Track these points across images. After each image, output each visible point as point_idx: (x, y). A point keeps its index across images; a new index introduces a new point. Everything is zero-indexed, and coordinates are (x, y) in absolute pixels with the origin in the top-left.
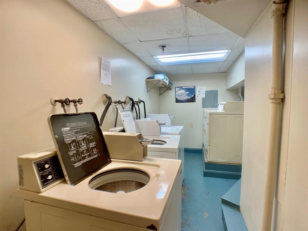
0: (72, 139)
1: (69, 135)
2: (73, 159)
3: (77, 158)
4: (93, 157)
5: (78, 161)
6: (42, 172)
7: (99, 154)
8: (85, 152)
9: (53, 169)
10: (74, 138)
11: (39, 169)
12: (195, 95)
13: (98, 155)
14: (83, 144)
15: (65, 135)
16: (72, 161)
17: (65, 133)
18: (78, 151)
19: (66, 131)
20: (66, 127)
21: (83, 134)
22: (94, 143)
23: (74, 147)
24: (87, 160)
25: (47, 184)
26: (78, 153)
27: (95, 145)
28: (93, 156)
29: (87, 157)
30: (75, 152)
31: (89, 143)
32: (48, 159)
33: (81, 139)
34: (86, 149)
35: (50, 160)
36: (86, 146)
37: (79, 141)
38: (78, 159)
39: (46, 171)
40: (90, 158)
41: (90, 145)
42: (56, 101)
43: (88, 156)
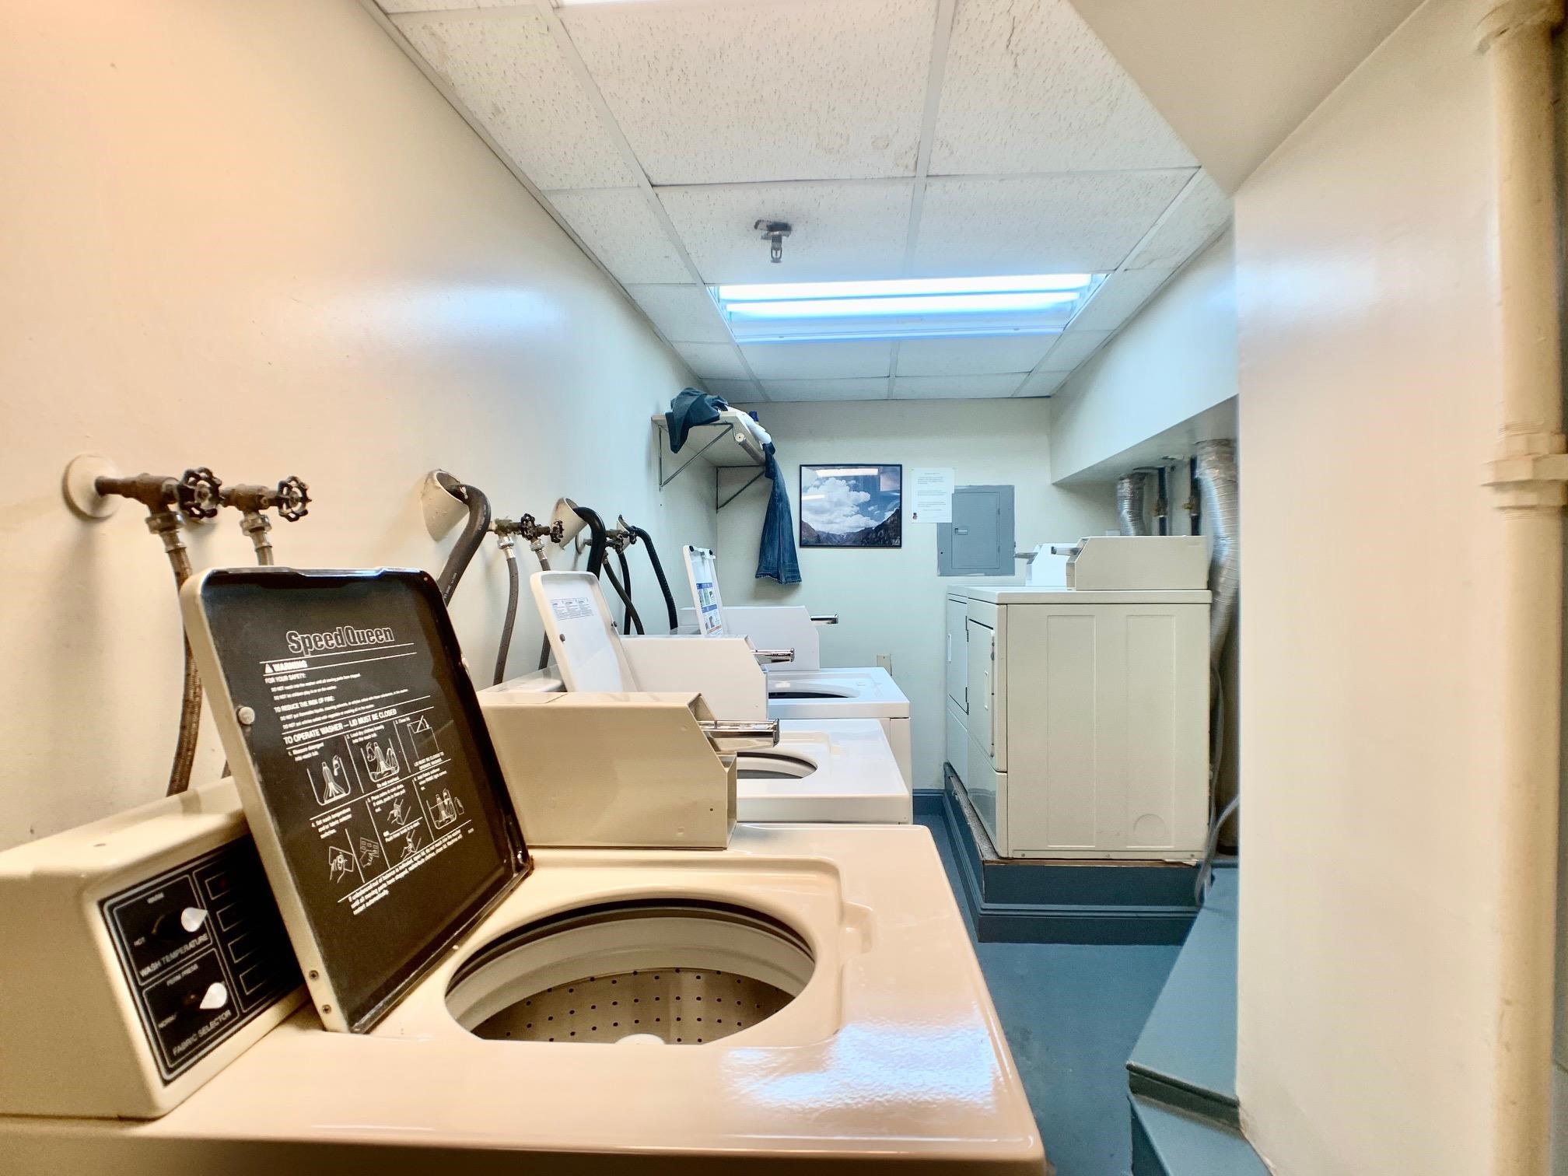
0: (324, 731)
1: (304, 704)
2: (341, 860)
3: (359, 855)
4: (441, 845)
5: (371, 874)
6: (155, 966)
7: (468, 826)
8: (396, 811)
9: (224, 938)
10: (335, 728)
11: (137, 943)
12: (898, 514)
13: (464, 831)
14: (383, 766)
15: (285, 708)
16: (337, 873)
17: (283, 697)
18: (359, 809)
19: (289, 683)
20: (286, 654)
21: (378, 704)
22: (437, 759)
23: (339, 781)
24: (414, 860)
25: (194, 1044)
26: (362, 825)
27: (442, 767)
28: (439, 834)
29: (411, 846)
30: (345, 815)
31: (412, 760)
32: (189, 872)
33: (371, 733)
34: (399, 798)
35: (201, 877)
36: (400, 775)
37: (363, 744)
38: (367, 856)
39: (181, 956)
40: (428, 854)
41: (417, 769)
42: (105, 488)
43: (415, 842)
